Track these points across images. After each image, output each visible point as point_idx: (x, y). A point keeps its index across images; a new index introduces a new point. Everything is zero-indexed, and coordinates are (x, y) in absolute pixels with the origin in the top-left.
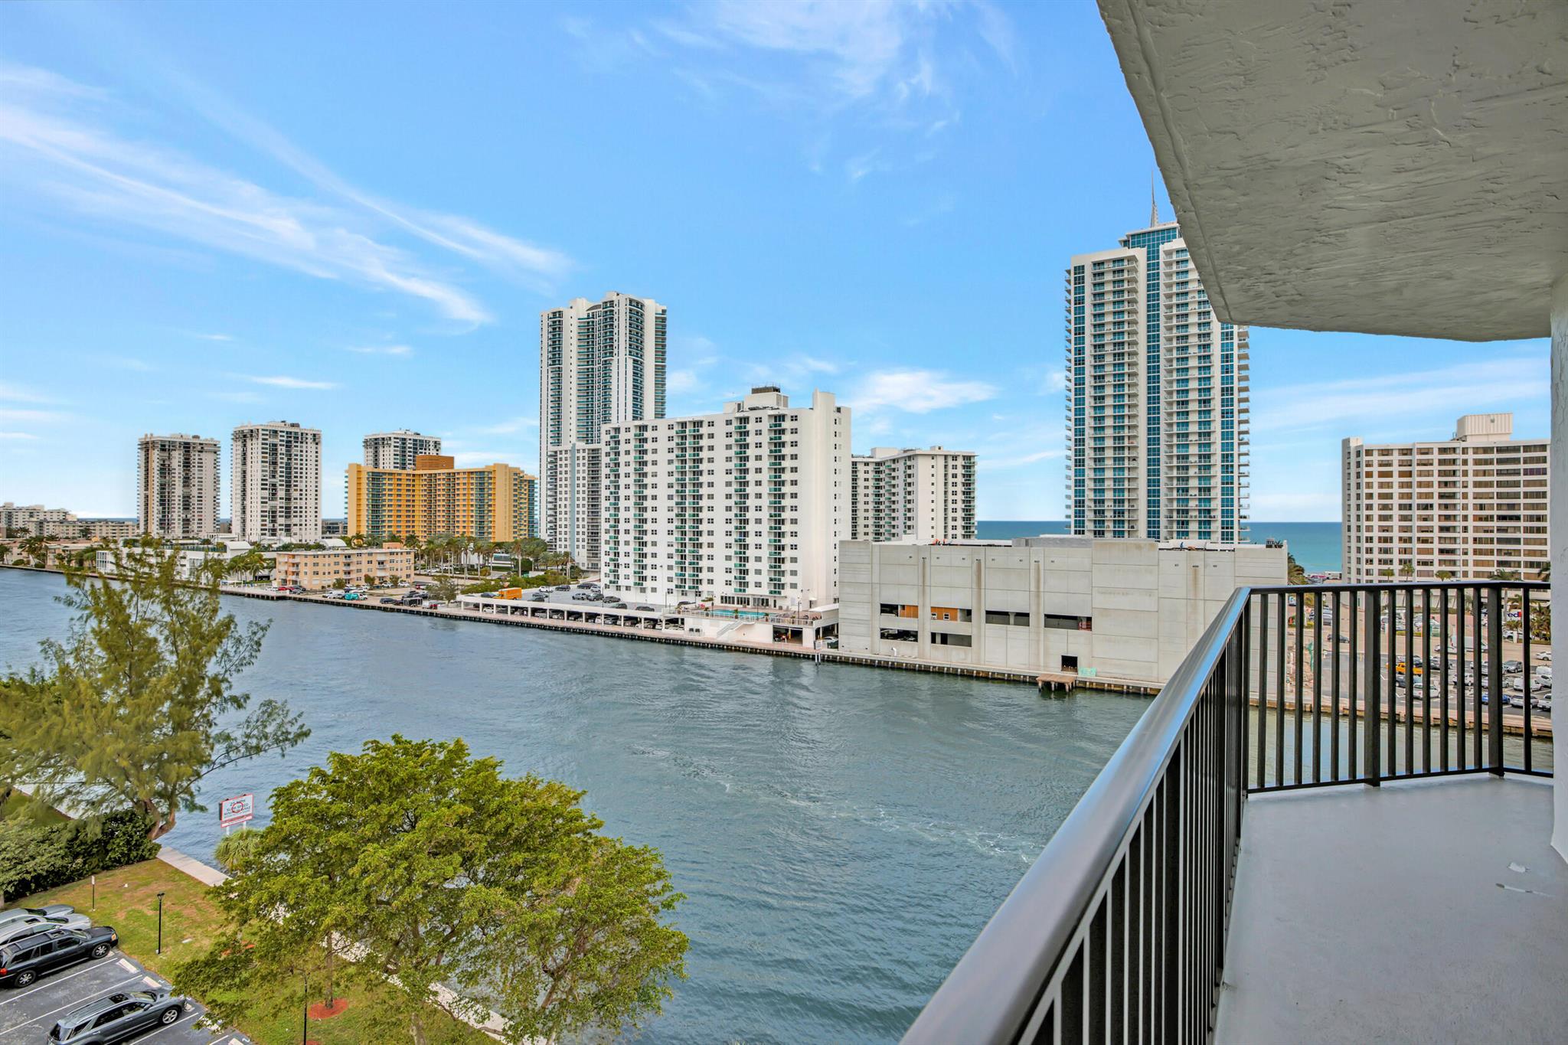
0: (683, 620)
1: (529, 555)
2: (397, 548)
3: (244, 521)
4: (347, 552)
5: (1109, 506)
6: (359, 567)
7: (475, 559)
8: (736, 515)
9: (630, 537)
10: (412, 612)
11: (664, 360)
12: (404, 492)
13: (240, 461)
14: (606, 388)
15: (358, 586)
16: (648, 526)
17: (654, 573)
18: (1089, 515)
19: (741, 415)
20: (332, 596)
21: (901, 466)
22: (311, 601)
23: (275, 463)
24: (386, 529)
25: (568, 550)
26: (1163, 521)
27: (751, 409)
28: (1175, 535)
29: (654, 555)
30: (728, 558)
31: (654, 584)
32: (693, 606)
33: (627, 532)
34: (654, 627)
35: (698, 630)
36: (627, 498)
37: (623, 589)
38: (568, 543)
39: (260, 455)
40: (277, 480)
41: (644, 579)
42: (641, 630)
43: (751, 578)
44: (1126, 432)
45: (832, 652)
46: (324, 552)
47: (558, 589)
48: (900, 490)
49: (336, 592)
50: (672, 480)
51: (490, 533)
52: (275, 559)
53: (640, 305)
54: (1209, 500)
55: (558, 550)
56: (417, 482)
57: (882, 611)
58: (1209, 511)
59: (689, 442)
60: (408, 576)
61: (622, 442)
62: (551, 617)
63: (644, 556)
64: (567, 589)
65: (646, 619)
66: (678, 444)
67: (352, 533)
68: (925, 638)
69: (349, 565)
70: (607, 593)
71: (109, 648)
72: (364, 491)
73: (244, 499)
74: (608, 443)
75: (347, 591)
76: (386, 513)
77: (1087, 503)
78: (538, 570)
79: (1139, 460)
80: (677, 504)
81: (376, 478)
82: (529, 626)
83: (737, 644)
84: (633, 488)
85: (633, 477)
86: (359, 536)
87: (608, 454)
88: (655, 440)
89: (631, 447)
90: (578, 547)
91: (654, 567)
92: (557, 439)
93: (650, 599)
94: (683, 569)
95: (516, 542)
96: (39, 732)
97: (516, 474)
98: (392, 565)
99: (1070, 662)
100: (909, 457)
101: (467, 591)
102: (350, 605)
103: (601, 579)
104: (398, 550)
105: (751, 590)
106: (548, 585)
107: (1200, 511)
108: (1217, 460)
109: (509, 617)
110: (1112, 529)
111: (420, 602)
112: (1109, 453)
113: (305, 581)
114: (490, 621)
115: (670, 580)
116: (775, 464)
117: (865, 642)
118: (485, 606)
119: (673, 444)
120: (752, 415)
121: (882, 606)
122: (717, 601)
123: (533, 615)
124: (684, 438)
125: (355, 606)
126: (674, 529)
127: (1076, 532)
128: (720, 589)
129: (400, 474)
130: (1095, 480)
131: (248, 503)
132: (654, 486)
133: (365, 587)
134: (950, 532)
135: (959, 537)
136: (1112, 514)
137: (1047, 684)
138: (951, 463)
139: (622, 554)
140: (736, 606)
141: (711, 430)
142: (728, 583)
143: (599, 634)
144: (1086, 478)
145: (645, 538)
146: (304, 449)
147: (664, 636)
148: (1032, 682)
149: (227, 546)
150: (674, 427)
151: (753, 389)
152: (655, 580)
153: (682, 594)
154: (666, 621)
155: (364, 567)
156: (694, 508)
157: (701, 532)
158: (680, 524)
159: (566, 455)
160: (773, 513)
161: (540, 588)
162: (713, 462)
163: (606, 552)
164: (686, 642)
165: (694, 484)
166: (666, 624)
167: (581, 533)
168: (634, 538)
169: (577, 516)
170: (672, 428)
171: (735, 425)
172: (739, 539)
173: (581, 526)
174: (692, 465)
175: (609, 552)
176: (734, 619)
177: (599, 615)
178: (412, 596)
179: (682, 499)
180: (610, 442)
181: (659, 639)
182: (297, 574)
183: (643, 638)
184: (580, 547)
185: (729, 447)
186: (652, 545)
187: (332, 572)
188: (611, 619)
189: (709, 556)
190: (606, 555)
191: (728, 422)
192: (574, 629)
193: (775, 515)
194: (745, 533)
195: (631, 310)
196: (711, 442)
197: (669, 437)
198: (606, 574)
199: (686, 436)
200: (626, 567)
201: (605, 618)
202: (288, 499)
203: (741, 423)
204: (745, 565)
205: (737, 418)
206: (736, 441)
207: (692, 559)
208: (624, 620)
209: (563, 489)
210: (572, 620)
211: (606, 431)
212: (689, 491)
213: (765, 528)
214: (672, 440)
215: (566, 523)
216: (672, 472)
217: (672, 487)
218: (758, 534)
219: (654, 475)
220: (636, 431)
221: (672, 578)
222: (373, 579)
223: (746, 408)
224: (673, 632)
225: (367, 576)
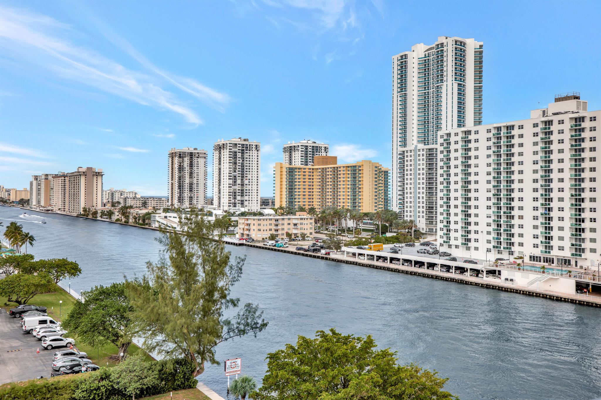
0: (499, 271)
1: (387, 221)
2: (305, 215)
3: (220, 198)
4: (275, 218)
6: (283, 227)
7: (351, 224)
8: (542, 195)
9: (459, 210)
10: (314, 257)
11: (480, 82)
12: (307, 180)
13: (217, 162)
14: (438, 105)
15: (282, 239)
16: (472, 203)
17: (476, 236)
19: (545, 119)
20: (268, 244)
22: (257, 247)
23: (235, 163)
24: (297, 203)
25: (412, 219)
27: (554, 114)
30: (535, 227)
31: (476, 245)
32: (508, 262)
33: (456, 207)
34: (477, 276)
35: (512, 280)
36: (456, 183)
37: (453, 247)
38: (412, 214)
39: (228, 159)
40: (236, 174)
41: (469, 240)
42: (467, 277)
43: (555, 243)
46: (264, 217)
47: (406, 245)
49: (271, 242)
50: (490, 169)
51: (360, 206)
52: (237, 221)
53: (463, 44)
55: (406, 218)
56: (315, 174)
59: (503, 141)
60: (311, 234)
61: (452, 143)
62: (403, 265)
64: (413, 245)
65: (471, 269)
67: (277, 206)
69: (277, 225)
70: (442, 250)
71: (177, 267)
72: (284, 180)
73: (220, 185)
74: (442, 145)
75: (277, 242)
76: (297, 193)
78: (390, 232)
80: (494, 186)
81: (291, 171)
82: (388, 269)
83: (544, 292)
84: (460, 176)
85: (460, 168)
86: (281, 208)
87: (442, 152)
88: (477, 141)
89: (459, 146)
90: (419, 217)
91: (476, 232)
92: (404, 143)
93: (473, 255)
94: (499, 234)
95: (378, 213)
96: (149, 309)
97: (376, 167)
98: (302, 226)
101: (349, 244)
102: (279, 250)
103: (438, 240)
104: (305, 217)
105: (555, 253)
106: (400, 242)
109: (375, 263)
111: (319, 250)
113: (254, 235)
114: (363, 265)
115: (489, 242)
116: (576, 156)
118: (360, 254)
119: (491, 143)
120: (555, 119)
122: (527, 260)
123: (391, 262)
124: (499, 138)
125: (282, 251)
126: (491, 205)
128: (528, 250)
129: (305, 169)
131: (221, 187)
132: (477, 174)
133: (286, 240)
139: (452, 223)
140: (542, 264)
141: (521, 132)
142: (536, 246)
143: (437, 278)
145: (469, 211)
146: (251, 155)
147: (485, 283)
149: (212, 213)
150: (492, 131)
151: (555, 98)
152: (478, 242)
153: (499, 253)
154: (487, 271)
155: (286, 227)
156: (507, 190)
157: (513, 207)
158: (496, 201)
159: (411, 154)
160: (574, 193)
161: (395, 244)
162: (522, 155)
163: (441, 220)
164: (502, 288)
165: (507, 172)
166: (487, 274)
167: (421, 207)
168: (462, 211)
169: (418, 195)
170: (490, 132)
171: (541, 127)
172: (545, 213)
173: (421, 203)
174: (506, 158)
175: (443, 221)
176: (541, 274)
177: (436, 264)
178: (314, 247)
179: (498, 183)
180: (443, 143)
181: (481, 284)
182: (249, 230)
183: (469, 283)
184: (421, 217)
185: (535, 144)
186: (475, 216)
187: (268, 230)
188: (445, 268)
189: (519, 225)
190: (441, 222)
191: (535, 125)
192: (419, 274)
193: (576, 195)
194: (549, 208)
195: (456, 48)
196: (521, 141)
197: (488, 138)
198: (441, 236)
199: (501, 137)
200: (455, 232)
201: (441, 267)
202: (242, 185)
203: (546, 125)
204: (549, 233)
205: (542, 122)
206: (542, 139)
207: (506, 227)
208: (455, 269)
209: (409, 177)
210: (417, 267)
211: (441, 136)
212: (504, 177)
213: (567, 204)
214: (490, 140)
215: (411, 200)
216: (490, 164)
217: (490, 174)
218: (561, 209)
219: (476, 166)
220: (462, 135)
221: (490, 240)
222: (291, 235)
223: (550, 113)
224: (491, 280)
225: (287, 233)
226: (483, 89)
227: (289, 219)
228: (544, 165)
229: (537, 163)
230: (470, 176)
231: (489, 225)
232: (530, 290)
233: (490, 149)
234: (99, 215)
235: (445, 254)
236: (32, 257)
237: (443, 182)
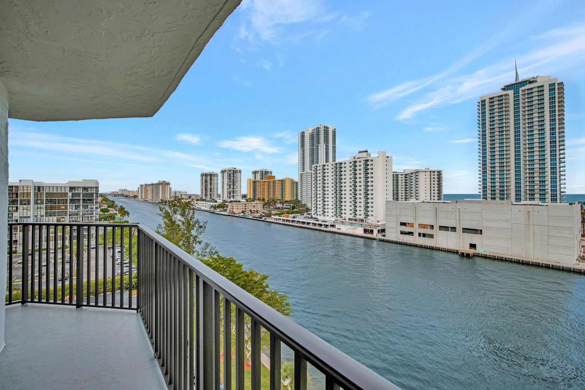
0: (335, 225)
1: (295, 204)
2: (258, 202)
3: (223, 194)
4: (245, 203)
5: (497, 188)
6: (248, 207)
7: (279, 205)
8: (353, 192)
9: (321, 199)
10: (260, 220)
11: (335, 144)
12: (262, 186)
13: (222, 178)
14: (317, 154)
15: (248, 213)
16: (326, 196)
17: (328, 210)
18: (489, 192)
19: (354, 160)
21: (414, 175)
22: (236, 216)
23: (230, 179)
24: (257, 197)
25: (305, 203)
26: (523, 194)
27: (358, 158)
28: (528, 199)
29: (328, 205)
30: (351, 206)
31: (328, 214)
32: (339, 221)
33: (320, 198)
34: (327, 227)
35: (340, 229)
36: (320, 187)
37: (319, 215)
38: (305, 201)
39: (227, 177)
40: (231, 183)
41: (325, 212)
42: (323, 228)
43: (358, 213)
44: (505, 160)
45: (383, 238)
46: (240, 203)
47: (300, 215)
48: (413, 183)
49: (242, 214)
50: (333, 181)
51: (285, 198)
52: (228, 205)
53: (327, 128)
54: (545, 186)
55: (303, 203)
56: (265, 183)
57: (401, 225)
58: (545, 190)
59: (338, 169)
60: (261, 210)
61: (318, 170)
62: (297, 223)
63: (325, 205)
64: (303, 215)
65: (324, 225)
66: (335, 170)
67: (248, 198)
68: (416, 235)
69: (246, 206)
70: (314, 216)
72: (252, 186)
73: (223, 189)
74: (314, 171)
75: (245, 214)
76: (257, 192)
77: (488, 187)
78: (296, 209)
79: (511, 171)
80: (335, 189)
81: (254, 182)
82: (291, 225)
83: (352, 234)
84: (321, 184)
85: (321, 181)
86: (250, 199)
87: (314, 174)
88: (328, 169)
89: (321, 171)
90: (308, 202)
91: (328, 209)
92: (303, 169)
93: (326, 218)
94: (337, 209)
95: (290, 201)
97: (292, 181)
98: (257, 207)
99: (473, 246)
100: (417, 172)
101: (276, 215)
102: (245, 218)
103: (313, 212)
104: (259, 203)
106: (298, 213)
107: (540, 190)
108: (548, 170)
109: (285, 223)
110: (499, 196)
111: (262, 217)
112: (497, 168)
113: (235, 211)
114: (280, 224)
115: (333, 213)
116: (365, 176)
117: (395, 235)
118: (279, 219)
119: (333, 170)
120: (358, 160)
121: (401, 223)
122: (347, 220)
123: (292, 222)
124: (336, 168)
125: (246, 218)
126: (334, 197)
127: (483, 198)
128: (348, 216)
129: (261, 181)
130: (491, 179)
131: (224, 189)
132: (328, 183)
133: (250, 213)
134: (432, 198)
135: (436, 200)
136: (499, 191)
137: (463, 254)
138: (432, 174)
139: (318, 205)
140: (353, 221)
141: (345, 165)
142: (351, 214)
143: (310, 229)
144: (487, 178)
145: (325, 200)
146: (237, 175)
147: (329, 230)
148: (457, 252)
149: (217, 201)
151: (359, 152)
153: (336, 217)
154: (330, 225)
155: (250, 207)
156: (340, 190)
157: (342, 198)
158: (336, 195)
159: (305, 175)
160: (365, 191)
161: (295, 214)
164: (336, 232)
167: (309, 198)
168: (322, 200)
169: (308, 193)
170: (333, 165)
172: (354, 200)
173: (309, 196)
176: (351, 226)
177: (311, 223)
179: (336, 187)
182: (233, 209)
183: (323, 231)
185: (351, 171)
186: (327, 202)
187: (241, 209)
188: (314, 224)
189: (344, 205)
190: (314, 204)
191: (350, 163)
192: (303, 227)
193: (366, 192)
195: (324, 130)
196: (345, 169)
197: (332, 168)
198: (314, 210)
200: (319, 208)
202: (233, 188)
203: (354, 163)
204: (356, 208)
206: (353, 169)
207: (339, 206)
208: (318, 225)
209: (304, 185)
210: (303, 224)
211: (314, 167)
213: (362, 196)
215: (305, 195)
216: (333, 179)
217: (333, 184)
218: (360, 198)
219: (328, 180)
220: (322, 166)
222: (252, 211)
223: (356, 158)
224: (332, 229)
225: (250, 210)
226: (336, 147)
228: (354, 179)
229: (351, 179)
230: (325, 184)
232: (346, 233)
233: (333, 173)
236: (128, 222)
237: (314, 187)
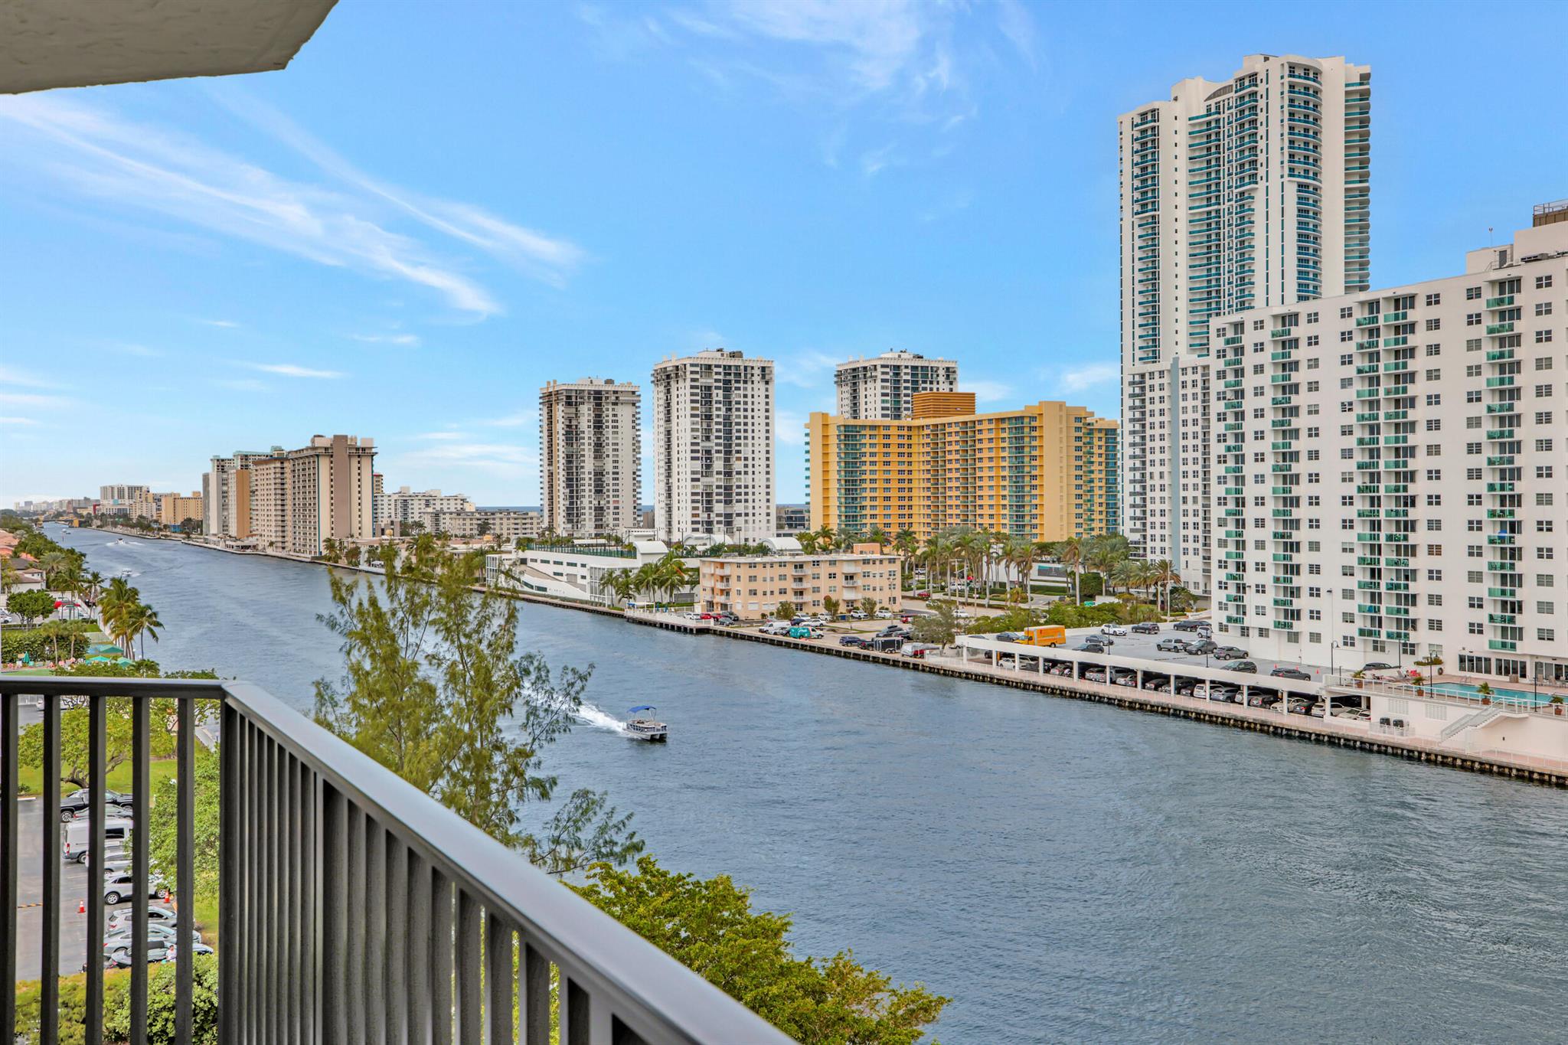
0: (1368, 699)
1: (1096, 566)
2: (872, 551)
3: (669, 510)
4: (798, 559)
6: (816, 583)
7: (1003, 573)
8: (1491, 487)
9: (1266, 534)
10: (886, 662)
11: (1363, 178)
12: (893, 458)
13: (662, 416)
15: (815, 615)
16: (1303, 513)
17: (1314, 603)
19: (1503, 274)
20: (771, 630)
22: (743, 637)
23: (709, 417)
24: (868, 521)
25: (1167, 557)
27: (1528, 260)
30: (1475, 577)
32: (1394, 673)
33: (1260, 523)
34: (1308, 712)
35: (1399, 723)
36: (1260, 458)
37: (1254, 633)
38: (1166, 545)
39: (689, 405)
40: (711, 444)
41: (1296, 615)
42: (1282, 716)
43: (1529, 620)
46: (766, 559)
47: (1136, 630)
49: (779, 624)
50: (1351, 418)
51: (1035, 526)
52: (697, 570)
53: (1312, 73)
55: (1150, 557)
56: (914, 440)
59: (1385, 339)
60: (891, 600)
61: (1249, 349)
62: (1113, 682)
63: (1295, 570)
64: (1154, 630)
65: (1291, 694)
66: (1361, 346)
67: (815, 526)
69: (800, 580)
70: (1221, 640)
72: (833, 458)
73: (669, 476)
74: (1221, 354)
75: (797, 623)
76: (868, 494)
78: (1108, 593)
80: (1360, 466)
81: (851, 435)
82: (1073, 695)
83: (1485, 757)
84: (1270, 438)
85: (1270, 416)
86: (826, 533)
87: (1221, 375)
88: (1314, 341)
89: (1266, 358)
90: (1186, 552)
91: (1315, 592)
92: (1152, 350)
93: (1306, 655)
94: (1375, 597)
95: (1069, 543)
97: (1078, 419)
98: (868, 581)
101: (979, 628)
102: (796, 646)
103: (1216, 616)
104: (877, 556)
105: (1529, 647)
106: (1120, 622)
109: (1041, 678)
111: (899, 645)
113: (739, 605)
114: (1009, 684)
115: (1348, 618)
118: (1002, 656)
119: (1351, 348)
120: (1529, 274)
122: (1451, 667)
123: (1082, 675)
124: (1374, 332)
125: (804, 648)
126: (1355, 517)
128: (1455, 642)
129: (887, 427)
131: (674, 480)
132: (1314, 433)
133: (824, 617)
139: (1250, 567)
140: (1491, 677)
141: (1433, 312)
142: (1476, 629)
143: (1199, 717)
145: (1296, 536)
146: (749, 393)
147: (1326, 731)
149: (635, 548)
150: (1354, 312)
151: (1535, 216)
152: (1318, 618)
153: (1375, 649)
154: (1333, 700)
155: (824, 583)
156: (1397, 474)
157: (1413, 523)
158: (1367, 507)
159: (1162, 381)
161: (1103, 627)
162: (1438, 377)
163: (1220, 561)
164: (1372, 744)
165: (1397, 425)
166: (1333, 706)
167: (1191, 526)
168: (1276, 535)
169: (1183, 494)
170: (1350, 315)
171: (1490, 297)
172: (1500, 538)
173: (1191, 513)
174: (1393, 386)
175: (1226, 562)
176: (1480, 705)
177: (1203, 682)
178: (890, 635)
179: (1372, 457)
180: (1224, 351)
181: (1317, 735)
182: (728, 594)
183: (1284, 732)
184: (1191, 551)
185: (1474, 345)
186: (1311, 549)
187: (777, 592)
188: (1223, 690)
189: (1431, 572)
190: (1220, 567)
191: (1473, 293)
192: (1152, 706)
194: (1512, 524)
195: (1292, 87)
196: (1433, 337)
197: (1343, 334)
198: (1220, 603)
199: (1378, 329)
200: (1258, 591)
201: (1211, 688)
202: (728, 474)
203: (1502, 292)
204: (1513, 593)
205: (1492, 283)
206: (1491, 331)
207: (1394, 577)
208: (1249, 695)
209: (1157, 444)
210: (1150, 689)
211: (1218, 330)
212: (1387, 440)
214: (1350, 339)
215: (1163, 507)
216: (1351, 404)
217: (1351, 433)
218: (1545, 526)
219: (1314, 411)
220: (1275, 326)
221: (1352, 615)
222: (836, 604)
223: (1517, 257)
224: (1345, 724)
225: (828, 599)
226: (1372, 195)
227: (833, 563)
228: (1497, 402)
229: (1479, 400)
230: (1297, 438)
231: (1348, 572)
232: (1447, 750)
233: (1350, 362)
234: (364, 557)
235: (1230, 653)
236: (152, 667)
237: (1225, 456)
